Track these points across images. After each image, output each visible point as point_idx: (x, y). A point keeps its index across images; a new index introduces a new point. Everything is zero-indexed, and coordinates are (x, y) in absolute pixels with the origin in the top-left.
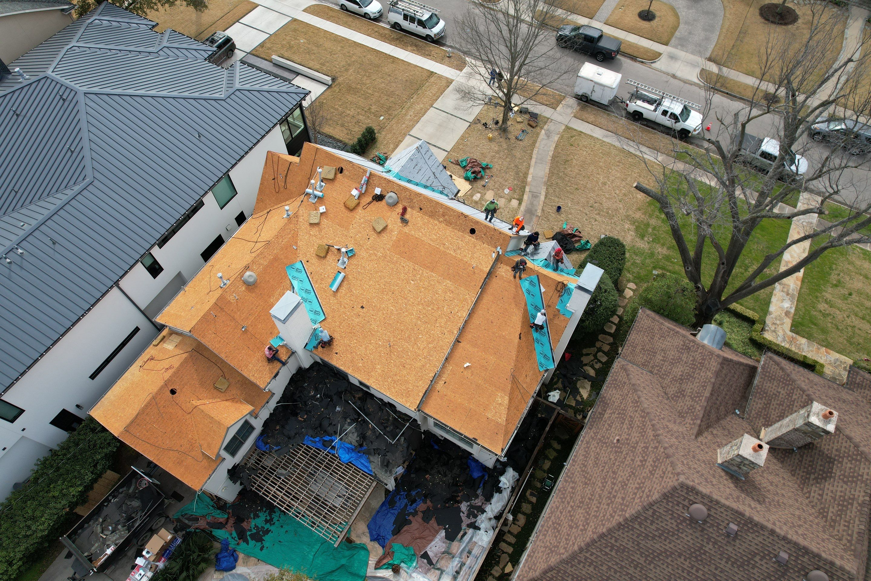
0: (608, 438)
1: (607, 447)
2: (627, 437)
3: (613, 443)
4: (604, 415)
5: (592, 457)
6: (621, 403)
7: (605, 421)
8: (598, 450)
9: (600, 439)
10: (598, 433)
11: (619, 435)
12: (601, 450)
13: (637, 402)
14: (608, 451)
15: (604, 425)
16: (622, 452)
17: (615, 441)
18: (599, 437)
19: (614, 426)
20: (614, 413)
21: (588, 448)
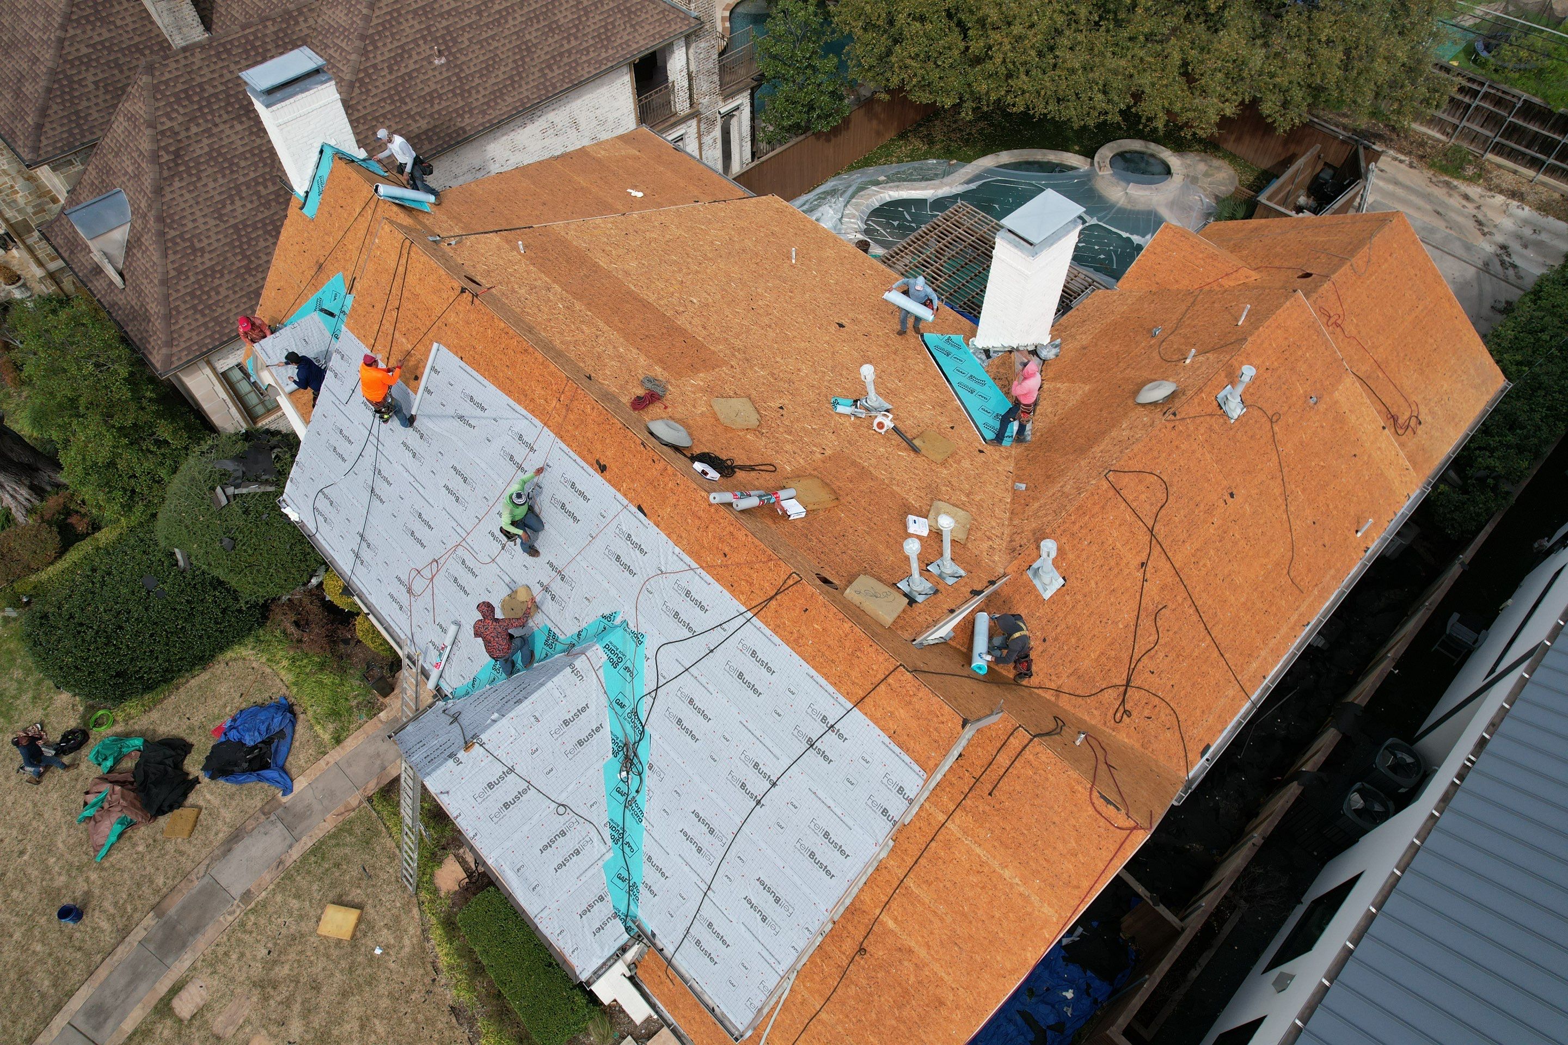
0: (448, 78)
1: (459, 66)
2: (421, 42)
3: (448, 62)
4: (426, 132)
5: (493, 80)
6: (384, 115)
7: (431, 115)
8: (477, 81)
9: (462, 95)
10: (456, 111)
11: (431, 63)
12: (472, 75)
13: (360, 80)
14: (463, 59)
15: (439, 112)
16: (446, 28)
17: (443, 60)
18: (461, 103)
19: (427, 90)
20: (407, 112)
21: (487, 103)
